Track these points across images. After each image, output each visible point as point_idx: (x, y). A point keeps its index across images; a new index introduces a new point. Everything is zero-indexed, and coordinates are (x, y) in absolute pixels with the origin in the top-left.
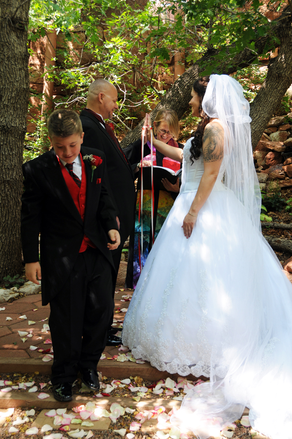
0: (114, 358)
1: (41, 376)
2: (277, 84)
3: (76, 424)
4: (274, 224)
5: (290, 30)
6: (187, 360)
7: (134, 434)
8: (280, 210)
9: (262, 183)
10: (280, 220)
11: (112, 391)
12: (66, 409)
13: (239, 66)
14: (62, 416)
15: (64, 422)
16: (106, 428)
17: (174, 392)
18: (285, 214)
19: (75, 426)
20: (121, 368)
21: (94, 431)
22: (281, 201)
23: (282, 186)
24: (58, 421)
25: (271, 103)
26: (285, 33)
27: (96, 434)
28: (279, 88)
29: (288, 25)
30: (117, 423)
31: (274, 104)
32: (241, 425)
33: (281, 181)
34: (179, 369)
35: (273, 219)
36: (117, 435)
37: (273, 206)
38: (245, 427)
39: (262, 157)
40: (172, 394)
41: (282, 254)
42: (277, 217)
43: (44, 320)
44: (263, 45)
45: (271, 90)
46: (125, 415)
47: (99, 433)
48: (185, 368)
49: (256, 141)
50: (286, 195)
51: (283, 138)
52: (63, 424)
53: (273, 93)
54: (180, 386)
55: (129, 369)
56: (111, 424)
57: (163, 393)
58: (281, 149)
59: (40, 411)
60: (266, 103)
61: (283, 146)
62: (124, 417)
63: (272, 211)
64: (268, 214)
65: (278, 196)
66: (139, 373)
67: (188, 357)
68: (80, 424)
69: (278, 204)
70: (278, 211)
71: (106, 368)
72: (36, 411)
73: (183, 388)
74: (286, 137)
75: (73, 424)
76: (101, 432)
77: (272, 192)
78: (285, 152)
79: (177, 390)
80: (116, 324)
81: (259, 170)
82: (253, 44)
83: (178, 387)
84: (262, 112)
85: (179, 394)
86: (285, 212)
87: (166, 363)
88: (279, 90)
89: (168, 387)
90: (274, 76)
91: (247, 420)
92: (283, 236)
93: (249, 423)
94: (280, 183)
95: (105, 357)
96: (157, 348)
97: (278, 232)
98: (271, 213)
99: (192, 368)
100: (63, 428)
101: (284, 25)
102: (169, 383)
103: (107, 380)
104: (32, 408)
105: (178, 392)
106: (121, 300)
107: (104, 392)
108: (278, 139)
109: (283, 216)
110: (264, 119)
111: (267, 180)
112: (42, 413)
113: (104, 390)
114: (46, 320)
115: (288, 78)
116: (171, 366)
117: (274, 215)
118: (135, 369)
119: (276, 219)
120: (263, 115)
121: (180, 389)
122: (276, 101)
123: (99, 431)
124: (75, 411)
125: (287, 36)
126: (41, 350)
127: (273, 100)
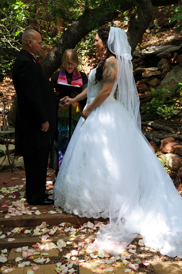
1: (5, 228)
2: (136, 33)
3: (37, 255)
6: (98, 209)
7: (76, 257)
11: (55, 233)
12: (28, 246)
14: (27, 251)
15: (29, 254)
16: (57, 255)
17: (94, 230)
19: (37, 256)
20: (58, 218)
21: (50, 258)
24: (25, 254)
27: (51, 259)
28: (137, 36)
30: (63, 252)
31: (134, 46)
32: (139, 245)
34: (93, 215)
36: (65, 259)
38: (141, 246)
40: (92, 231)
45: (132, 37)
46: (66, 247)
47: (53, 259)
48: (97, 214)
52: (29, 255)
53: (133, 39)
54: (97, 225)
55: (63, 218)
56: (59, 253)
57: (87, 231)
59: (10, 249)
62: (67, 247)
66: (70, 220)
67: (99, 207)
68: (40, 254)
71: (48, 219)
72: (8, 250)
73: (98, 227)
75: (35, 255)
76: (54, 258)
79: (95, 229)
83: (96, 227)
85: (97, 231)
87: (85, 212)
89: (89, 227)
90: (134, 28)
91: (142, 242)
93: (144, 244)
96: (79, 203)
99: (102, 214)
100: (30, 258)
102: (90, 224)
103: (49, 226)
104: (5, 248)
105: (96, 230)
107: (49, 234)
112: (12, 251)
113: (49, 233)
115: (142, 29)
116: (88, 214)
118: (67, 218)
121: (97, 228)
122: (135, 44)
123: (53, 257)
124: (34, 247)
126: (2, 211)
127: (134, 43)
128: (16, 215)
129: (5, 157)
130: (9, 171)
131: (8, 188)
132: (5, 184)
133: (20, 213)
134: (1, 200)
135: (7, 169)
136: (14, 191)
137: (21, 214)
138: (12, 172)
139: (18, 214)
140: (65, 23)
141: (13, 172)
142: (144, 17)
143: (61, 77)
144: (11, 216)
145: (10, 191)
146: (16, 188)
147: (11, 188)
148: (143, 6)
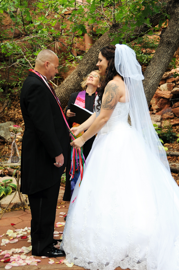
0: (60, 262)
2: (167, 48)
4: (170, 152)
5: (175, 9)
8: (173, 142)
9: (158, 122)
10: (174, 149)
13: (139, 36)
18: (177, 144)
22: (173, 135)
23: (172, 124)
25: (164, 63)
26: (172, 11)
28: (169, 52)
29: (174, 5)
31: (166, 64)
33: (172, 120)
34: (99, 266)
35: (168, 149)
37: (168, 139)
39: (156, 103)
41: (178, 175)
42: (171, 147)
43: (1, 236)
44: (153, 20)
45: (163, 53)
49: (154, 91)
50: (176, 130)
51: (170, 88)
53: (165, 56)
58: (169, 96)
60: (160, 63)
61: (171, 94)
63: (167, 143)
64: (165, 145)
65: (171, 132)
69: (171, 138)
70: (172, 143)
74: (172, 88)
77: (166, 128)
78: (172, 98)
80: (58, 235)
81: (154, 112)
82: (148, 19)
84: (157, 70)
86: (176, 143)
88: (170, 53)
90: (165, 43)
92: (177, 161)
94: (171, 122)
95: (54, 262)
97: (174, 158)
98: (166, 144)
101: (171, 5)
106: (60, 216)
108: (166, 89)
109: (176, 146)
110: (159, 75)
111: (161, 120)
114: (3, 235)
115: (175, 44)
117: (169, 146)
119: (171, 149)
120: (158, 72)
122: (167, 61)
125: (173, 13)
126: (3, 260)
127: (165, 61)
128: (18, 265)
129: (16, 194)
130: (21, 209)
131: (16, 230)
132: (14, 226)
133: (24, 262)
134: (6, 245)
135: (19, 207)
136: (22, 235)
137: (25, 264)
138: (24, 211)
139: (21, 264)
140: (94, 39)
141: (26, 210)
142: (176, 30)
143: (79, 99)
144: (12, 266)
145: (18, 234)
146: (25, 231)
147: (19, 230)
148: (176, 18)
